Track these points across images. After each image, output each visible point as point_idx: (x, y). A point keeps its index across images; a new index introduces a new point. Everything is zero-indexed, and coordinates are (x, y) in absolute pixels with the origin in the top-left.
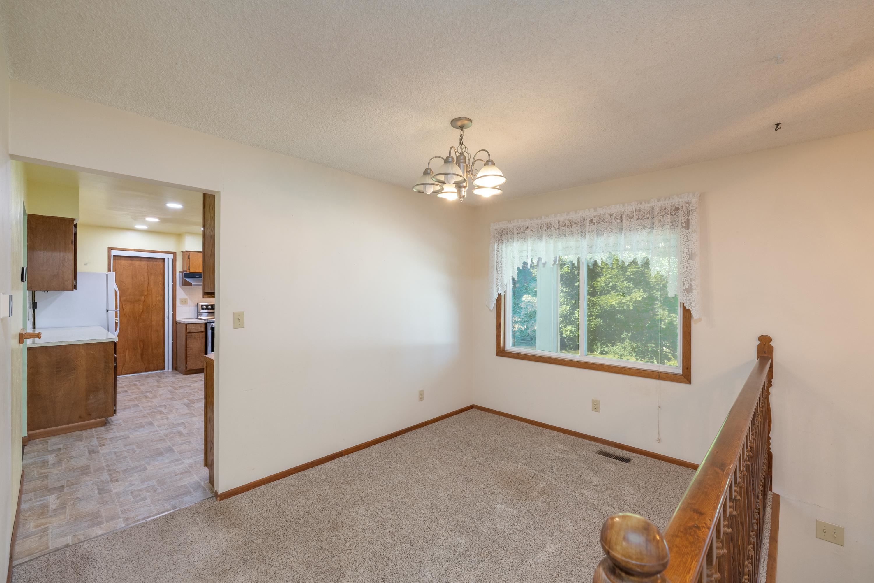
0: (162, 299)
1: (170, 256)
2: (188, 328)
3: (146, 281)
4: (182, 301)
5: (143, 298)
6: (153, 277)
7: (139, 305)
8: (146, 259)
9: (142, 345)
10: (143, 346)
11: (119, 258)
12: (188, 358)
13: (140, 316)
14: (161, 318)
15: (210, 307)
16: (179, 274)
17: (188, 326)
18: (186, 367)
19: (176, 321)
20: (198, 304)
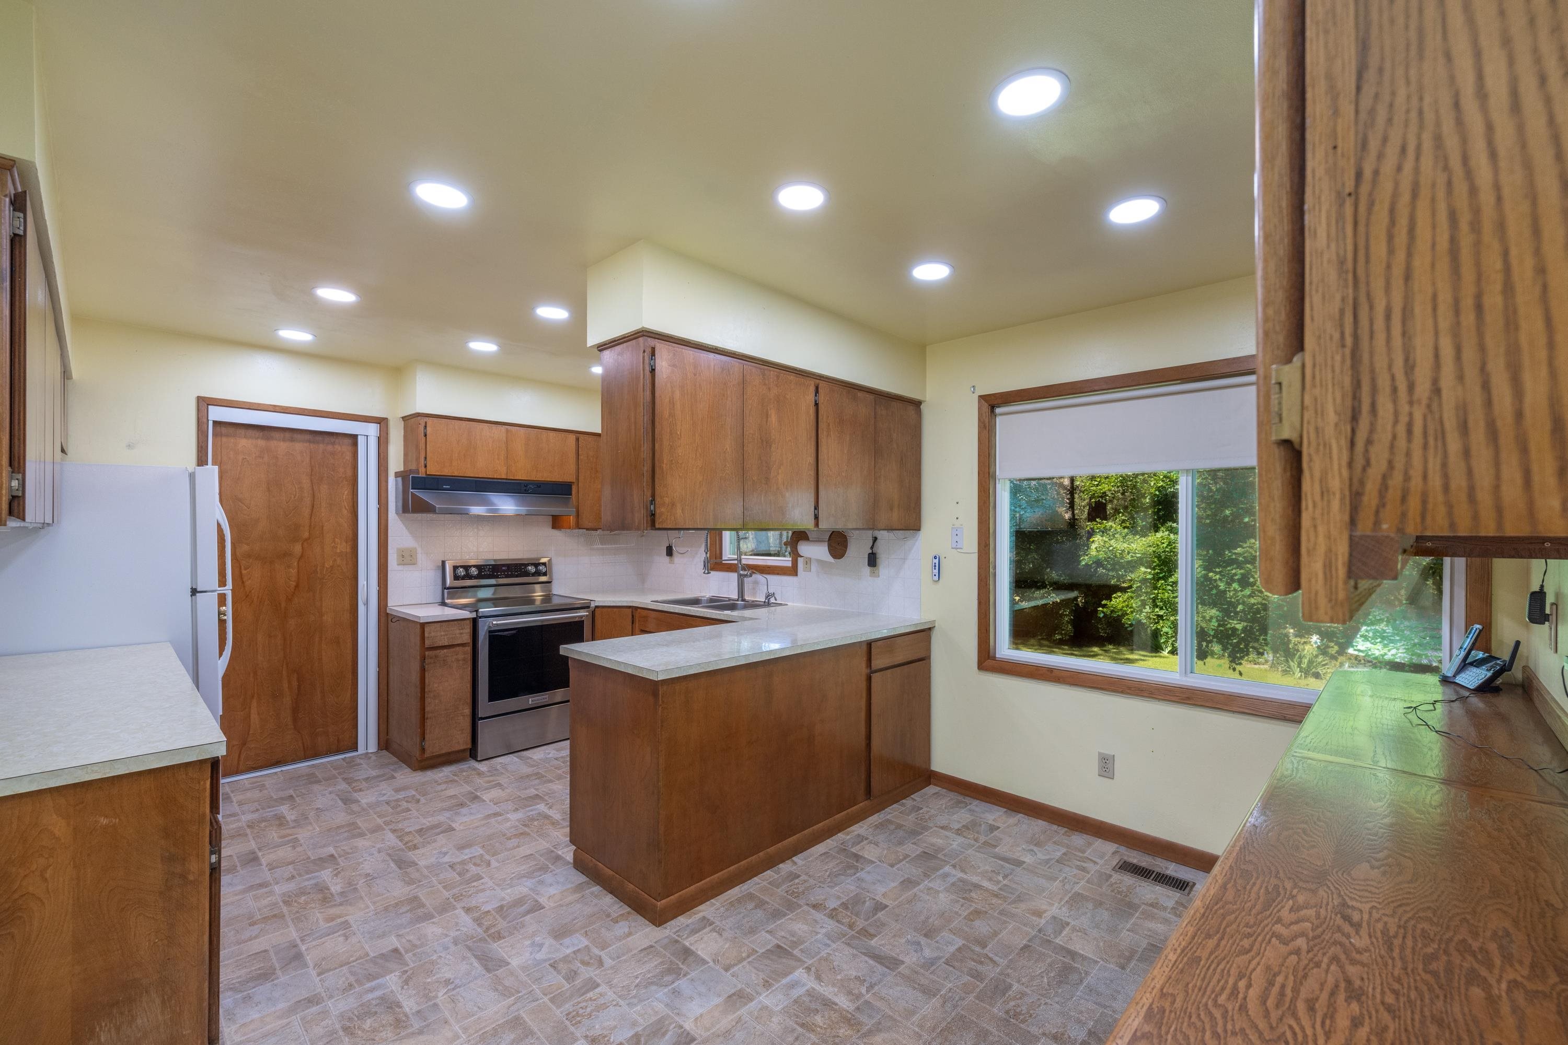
0: (349, 550)
1: (372, 430)
2: (426, 635)
3: (308, 501)
4: (403, 556)
5: (297, 548)
6: (324, 488)
7: (289, 567)
8: (307, 437)
9: (295, 684)
10: (299, 686)
11: (231, 430)
13: (289, 600)
14: (347, 604)
15: (474, 571)
16: (396, 481)
17: (427, 629)
18: (423, 750)
19: (388, 611)
20: (443, 563)
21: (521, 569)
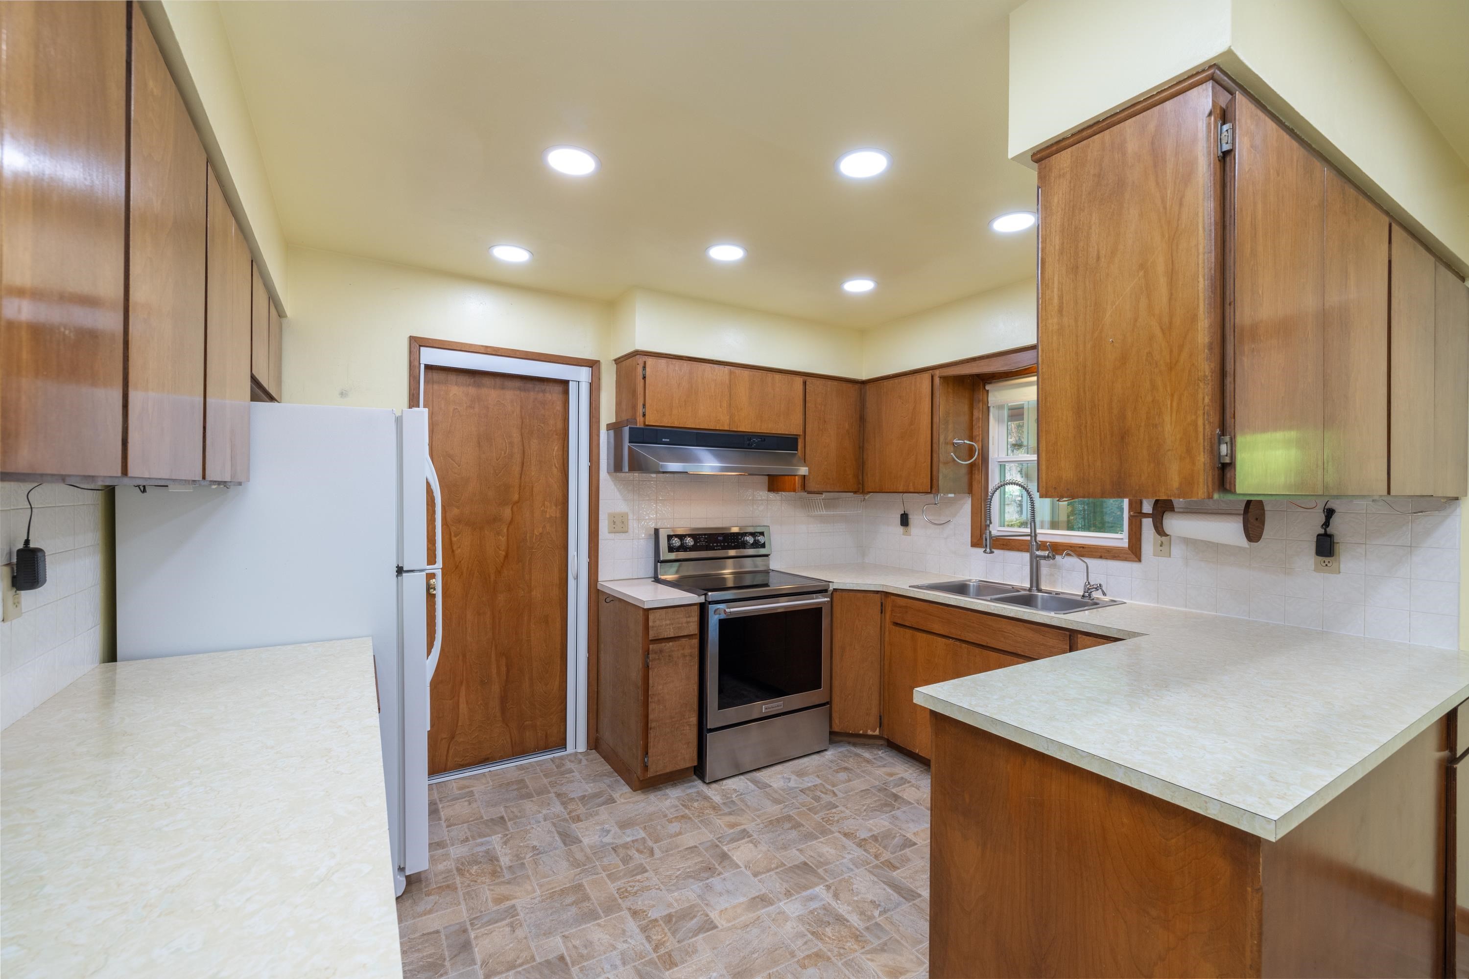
0: (558, 515)
1: (583, 374)
2: (651, 624)
3: (517, 458)
4: (614, 523)
5: (507, 512)
6: (534, 443)
7: (498, 534)
8: (518, 383)
9: (504, 669)
10: (508, 671)
11: (442, 376)
12: (652, 734)
13: (499, 572)
14: (557, 578)
15: (689, 541)
16: (607, 435)
17: (651, 617)
18: (646, 768)
19: (599, 587)
20: (657, 531)
21: (738, 539)
